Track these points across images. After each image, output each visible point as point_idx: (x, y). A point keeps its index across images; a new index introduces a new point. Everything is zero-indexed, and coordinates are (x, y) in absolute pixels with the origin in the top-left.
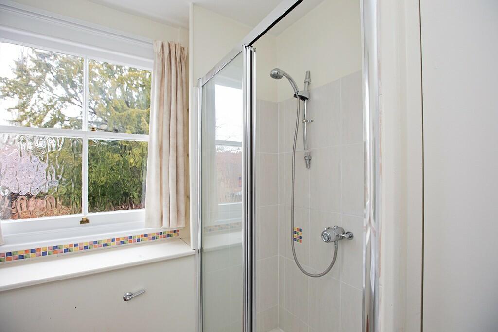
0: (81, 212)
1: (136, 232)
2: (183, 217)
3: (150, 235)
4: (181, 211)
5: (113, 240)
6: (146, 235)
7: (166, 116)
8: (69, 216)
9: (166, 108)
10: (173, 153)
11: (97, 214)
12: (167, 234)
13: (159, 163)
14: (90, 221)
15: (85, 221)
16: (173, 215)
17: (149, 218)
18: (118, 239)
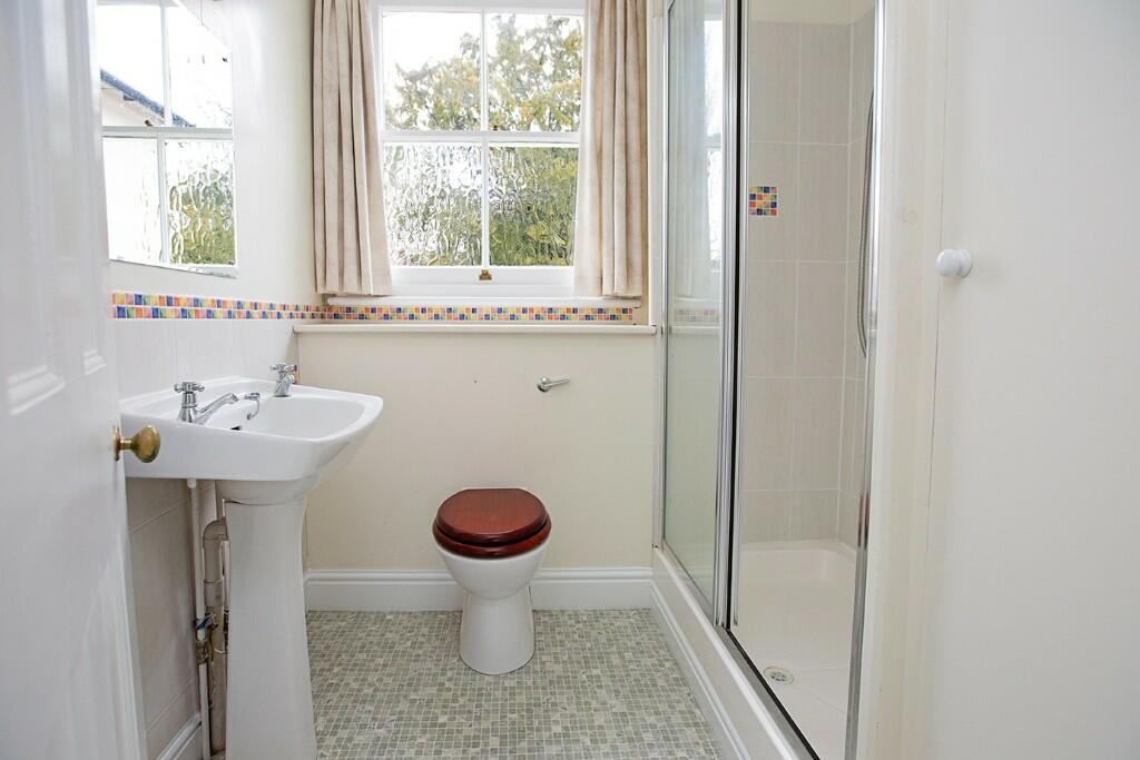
0: (479, 263)
1: (560, 302)
2: (637, 278)
3: (582, 310)
4: (634, 266)
5: (524, 311)
6: (575, 311)
7: (608, 89)
8: (464, 267)
9: (607, 73)
10: (619, 155)
11: (502, 267)
12: (611, 313)
13: (596, 173)
14: (493, 278)
15: (485, 276)
16: (619, 268)
17: (580, 278)
18: (532, 310)
